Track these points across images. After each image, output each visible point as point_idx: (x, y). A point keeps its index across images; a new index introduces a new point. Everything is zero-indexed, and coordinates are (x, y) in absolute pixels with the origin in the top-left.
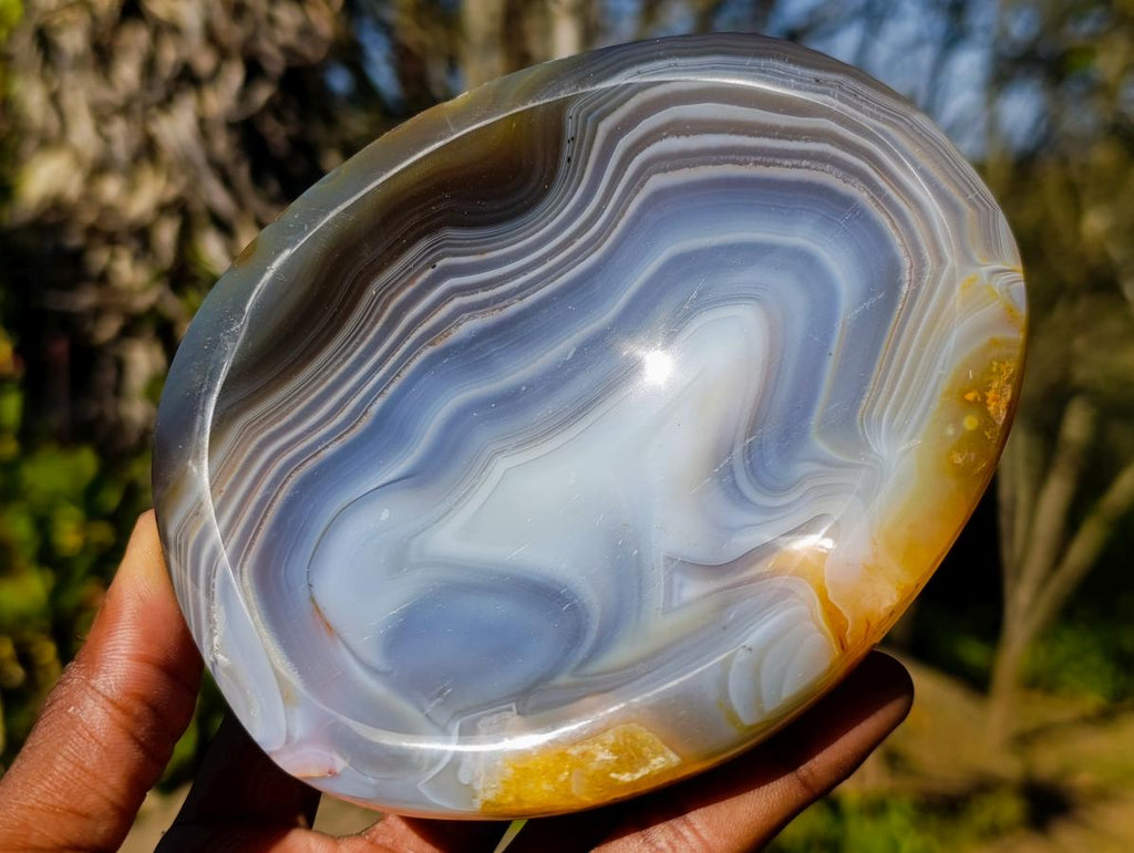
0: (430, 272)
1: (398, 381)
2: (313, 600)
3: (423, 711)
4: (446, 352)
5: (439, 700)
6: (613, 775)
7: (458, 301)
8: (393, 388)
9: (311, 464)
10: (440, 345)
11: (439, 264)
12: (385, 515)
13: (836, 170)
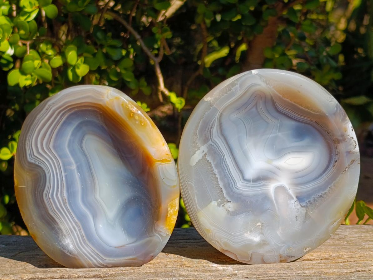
0: (51, 199)
1: (72, 213)
2: (116, 247)
3: (148, 237)
4: (69, 200)
5: (147, 233)
6: (175, 210)
7: (59, 195)
8: (73, 215)
9: (85, 238)
10: (67, 202)
11: (50, 197)
12: (101, 226)
13: (66, 113)
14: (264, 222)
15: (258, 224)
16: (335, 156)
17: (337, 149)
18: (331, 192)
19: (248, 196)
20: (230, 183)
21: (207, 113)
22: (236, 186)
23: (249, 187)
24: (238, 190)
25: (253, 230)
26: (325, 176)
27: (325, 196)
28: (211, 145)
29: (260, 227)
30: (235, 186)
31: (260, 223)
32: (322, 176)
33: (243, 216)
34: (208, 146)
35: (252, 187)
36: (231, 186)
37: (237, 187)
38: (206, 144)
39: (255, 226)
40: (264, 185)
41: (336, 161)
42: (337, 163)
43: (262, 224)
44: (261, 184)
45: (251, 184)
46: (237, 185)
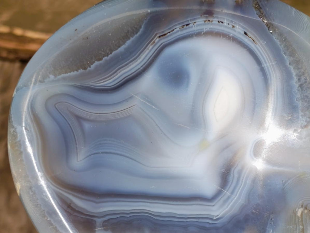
14: (301, 202)
15: (299, 214)
16: (235, 31)
17: (222, 23)
18: (300, 67)
19: (243, 208)
20: (201, 225)
21: (38, 201)
22: (215, 218)
23: (229, 198)
24: (223, 219)
25: (303, 225)
26: (268, 63)
27: (303, 78)
28: (105, 221)
29: (306, 211)
30: (212, 219)
31: (299, 208)
32: (266, 68)
33: (271, 231)
34: (103, 226)
35: (232, 193)
36: (208, 226)
37: (217, 218)
38: (95, 228)
39: (299, 219)
40: (240, 173)
41: (245, 33)
42: (248, 34)
43: (302, 206)
44: (236, 175)
45: (227, 193)
46: (214, 216)
